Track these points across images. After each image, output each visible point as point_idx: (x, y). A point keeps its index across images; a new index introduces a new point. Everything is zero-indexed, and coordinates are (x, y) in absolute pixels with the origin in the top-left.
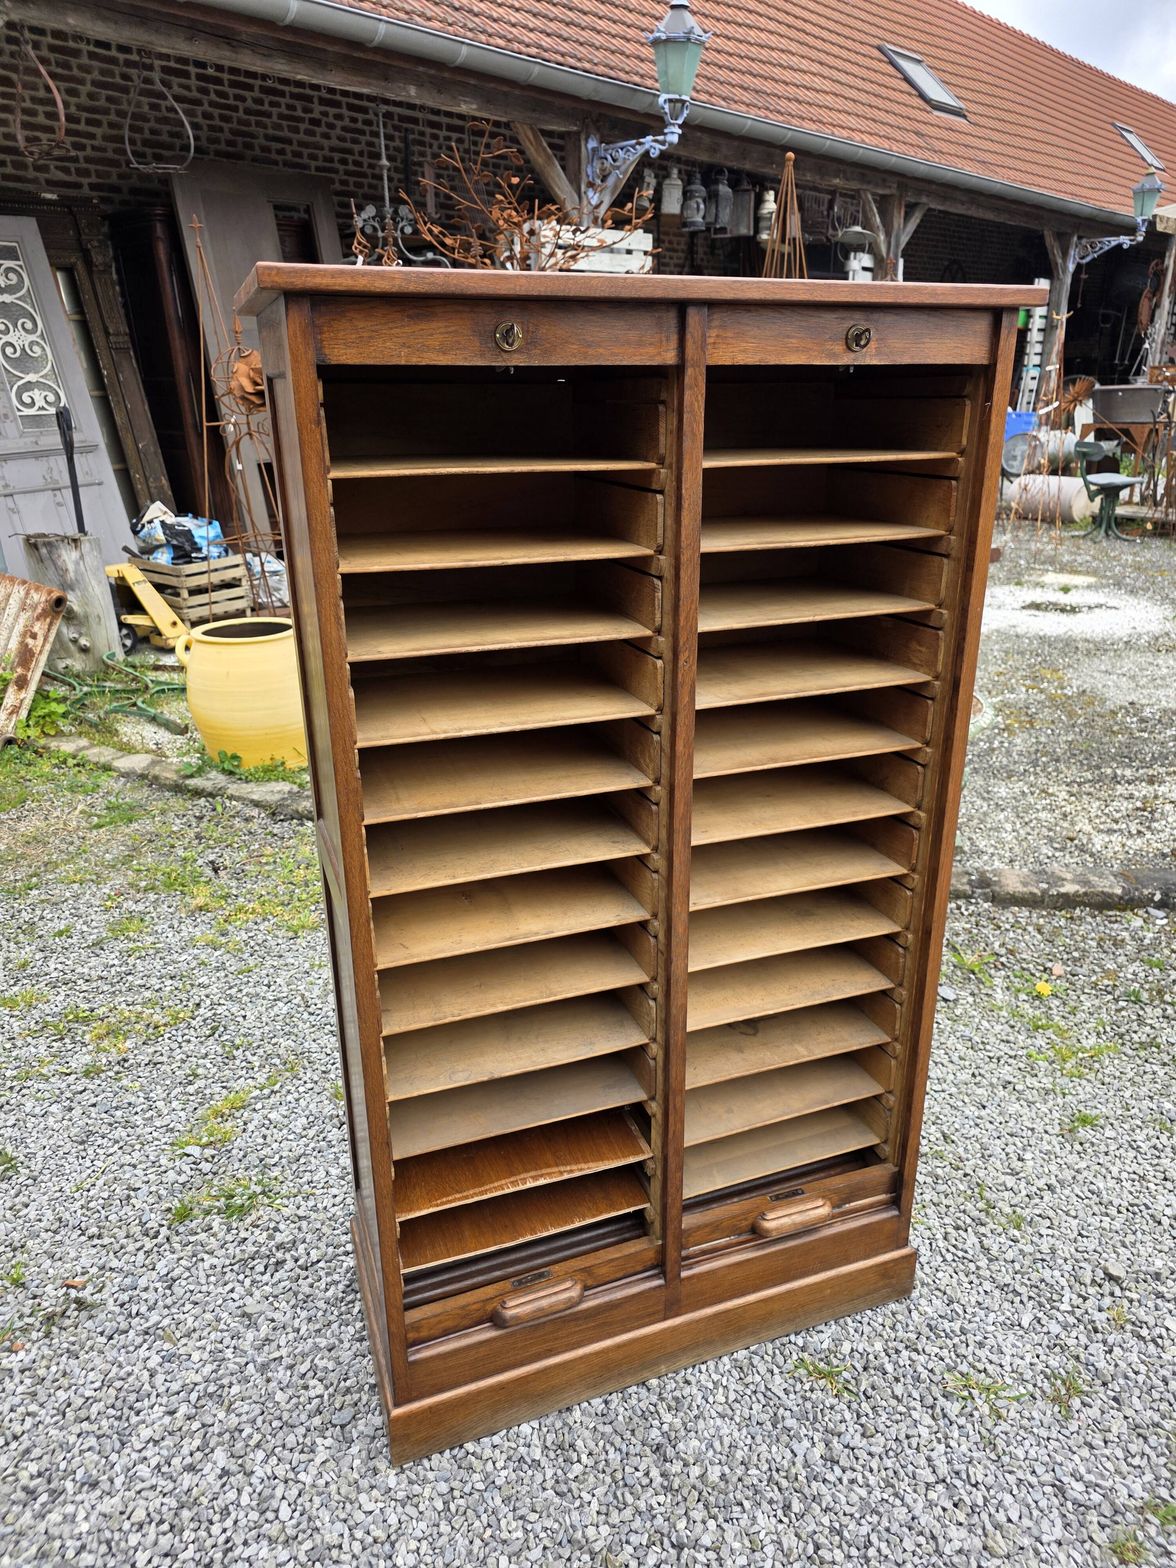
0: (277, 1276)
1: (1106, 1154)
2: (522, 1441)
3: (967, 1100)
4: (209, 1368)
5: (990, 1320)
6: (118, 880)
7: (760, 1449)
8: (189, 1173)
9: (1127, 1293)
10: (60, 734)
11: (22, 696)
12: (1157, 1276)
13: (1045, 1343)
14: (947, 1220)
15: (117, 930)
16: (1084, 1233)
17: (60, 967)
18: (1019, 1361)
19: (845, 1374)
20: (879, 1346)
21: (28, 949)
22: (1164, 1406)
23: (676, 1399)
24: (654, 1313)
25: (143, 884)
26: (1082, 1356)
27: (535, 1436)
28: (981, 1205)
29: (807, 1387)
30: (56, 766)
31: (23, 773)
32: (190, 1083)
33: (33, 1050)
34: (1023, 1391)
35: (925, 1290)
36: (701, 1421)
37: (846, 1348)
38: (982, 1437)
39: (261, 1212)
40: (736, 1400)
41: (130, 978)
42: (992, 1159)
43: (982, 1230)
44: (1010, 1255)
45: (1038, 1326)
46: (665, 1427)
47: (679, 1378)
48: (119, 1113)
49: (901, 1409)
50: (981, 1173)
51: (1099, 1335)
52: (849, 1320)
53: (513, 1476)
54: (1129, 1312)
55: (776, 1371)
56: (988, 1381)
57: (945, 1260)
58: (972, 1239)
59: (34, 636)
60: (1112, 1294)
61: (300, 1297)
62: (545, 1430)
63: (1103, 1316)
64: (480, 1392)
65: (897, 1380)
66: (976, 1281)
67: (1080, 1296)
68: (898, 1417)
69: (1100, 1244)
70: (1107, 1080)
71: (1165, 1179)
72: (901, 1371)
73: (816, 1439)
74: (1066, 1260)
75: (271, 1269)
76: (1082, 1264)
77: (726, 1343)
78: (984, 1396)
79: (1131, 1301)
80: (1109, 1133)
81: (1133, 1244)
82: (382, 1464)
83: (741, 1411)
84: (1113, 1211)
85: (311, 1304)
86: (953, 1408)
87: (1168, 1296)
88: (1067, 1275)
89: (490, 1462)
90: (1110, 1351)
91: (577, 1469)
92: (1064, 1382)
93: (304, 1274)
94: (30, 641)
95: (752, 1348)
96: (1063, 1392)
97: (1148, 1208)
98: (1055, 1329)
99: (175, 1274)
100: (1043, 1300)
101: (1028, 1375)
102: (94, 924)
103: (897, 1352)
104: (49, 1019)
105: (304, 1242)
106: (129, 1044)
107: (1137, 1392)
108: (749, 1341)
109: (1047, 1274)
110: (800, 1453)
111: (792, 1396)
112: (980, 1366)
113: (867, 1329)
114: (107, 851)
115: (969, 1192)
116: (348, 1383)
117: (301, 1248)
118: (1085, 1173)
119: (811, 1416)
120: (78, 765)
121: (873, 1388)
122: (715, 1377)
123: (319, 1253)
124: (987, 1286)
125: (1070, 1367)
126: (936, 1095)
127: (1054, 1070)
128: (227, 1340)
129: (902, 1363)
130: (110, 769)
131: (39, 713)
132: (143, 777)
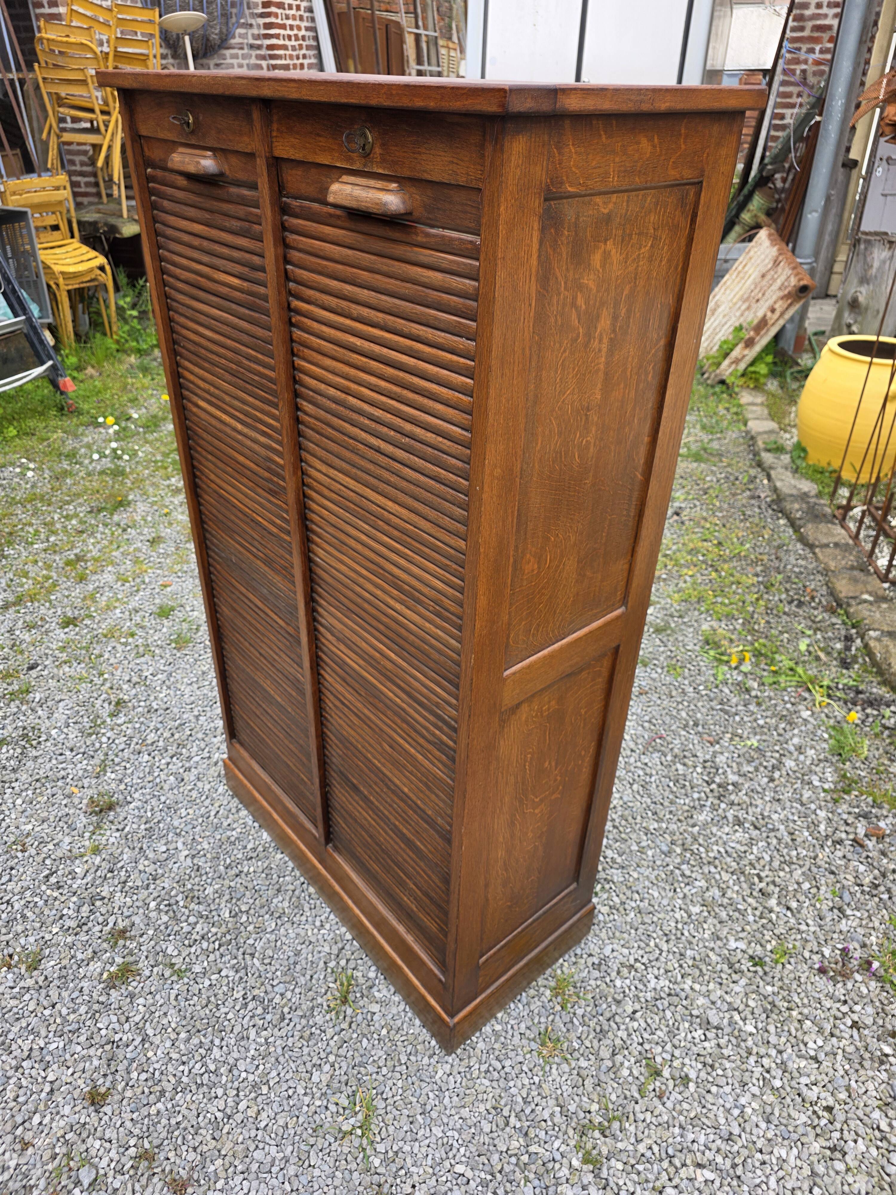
2: (256, 835)
11: (746, 352)
24: (314, 851)
27: (261, 841)
30: (727, 408)
37: (375, 1008)
59: (774, 312)
62: (266, 845)
94: (769, 314)
95: (355, 942)
130: (745, 424)
131: (752, 369)
132: (752, 438)
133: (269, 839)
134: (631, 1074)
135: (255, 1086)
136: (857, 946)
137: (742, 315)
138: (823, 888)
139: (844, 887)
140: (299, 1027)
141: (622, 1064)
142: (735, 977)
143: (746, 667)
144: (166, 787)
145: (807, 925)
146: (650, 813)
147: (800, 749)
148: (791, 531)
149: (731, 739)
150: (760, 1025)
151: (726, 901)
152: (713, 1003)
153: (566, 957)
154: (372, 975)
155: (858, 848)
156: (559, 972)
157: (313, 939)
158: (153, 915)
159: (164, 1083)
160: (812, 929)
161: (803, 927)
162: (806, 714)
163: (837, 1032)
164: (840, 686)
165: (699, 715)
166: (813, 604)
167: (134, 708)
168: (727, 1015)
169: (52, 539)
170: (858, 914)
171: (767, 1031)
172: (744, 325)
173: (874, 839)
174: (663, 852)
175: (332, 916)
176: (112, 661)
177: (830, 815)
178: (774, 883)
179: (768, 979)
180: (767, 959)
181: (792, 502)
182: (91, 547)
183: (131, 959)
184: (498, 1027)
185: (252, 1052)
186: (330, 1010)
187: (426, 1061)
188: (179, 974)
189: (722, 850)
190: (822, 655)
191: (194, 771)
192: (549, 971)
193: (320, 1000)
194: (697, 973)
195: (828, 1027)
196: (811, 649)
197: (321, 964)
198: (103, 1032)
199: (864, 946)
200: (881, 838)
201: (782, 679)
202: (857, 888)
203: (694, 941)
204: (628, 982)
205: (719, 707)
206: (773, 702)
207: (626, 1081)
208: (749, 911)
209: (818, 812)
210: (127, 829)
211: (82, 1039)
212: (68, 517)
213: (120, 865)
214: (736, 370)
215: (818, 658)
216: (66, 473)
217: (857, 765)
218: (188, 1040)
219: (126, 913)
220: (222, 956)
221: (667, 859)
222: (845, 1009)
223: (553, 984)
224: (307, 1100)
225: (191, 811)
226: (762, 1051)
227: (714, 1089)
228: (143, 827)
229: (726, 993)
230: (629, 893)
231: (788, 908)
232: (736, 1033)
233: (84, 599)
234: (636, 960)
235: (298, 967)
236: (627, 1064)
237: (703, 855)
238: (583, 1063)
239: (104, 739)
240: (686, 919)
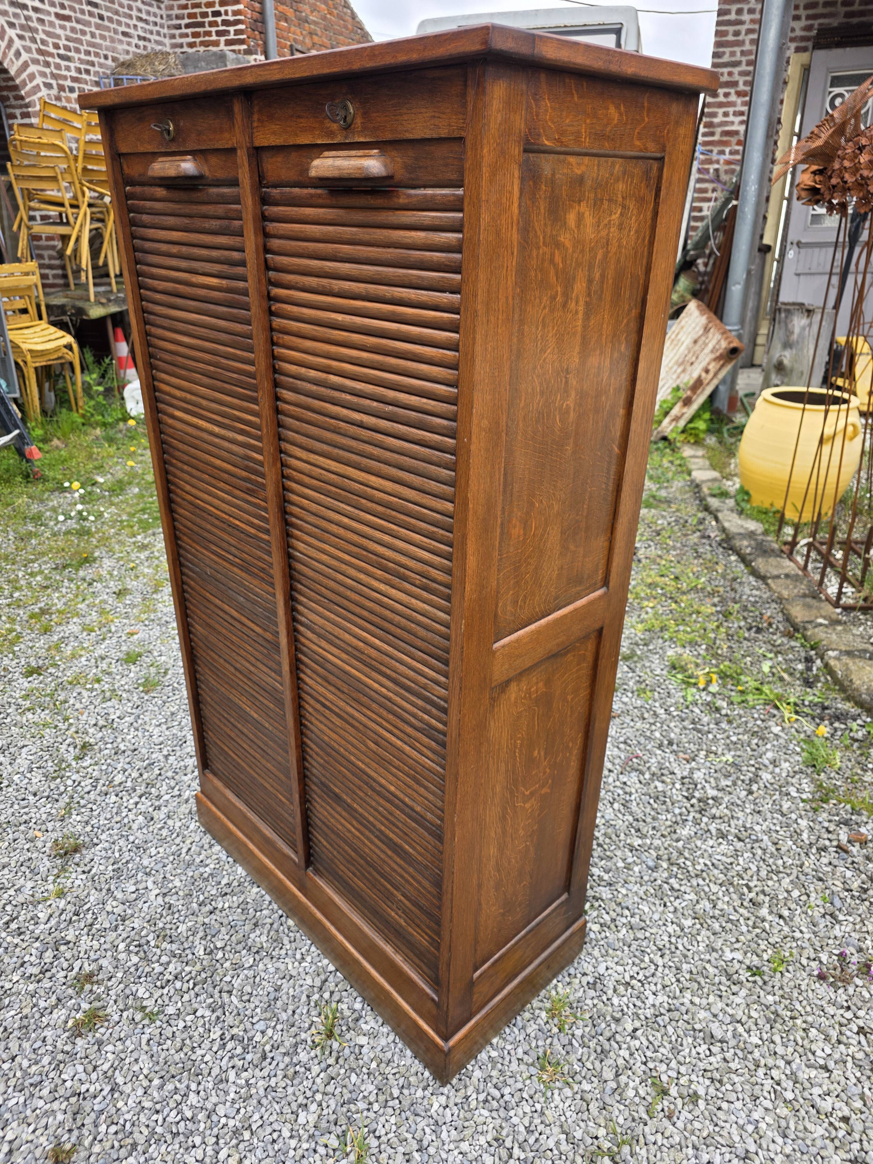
2: (230, 871)
11: (685, 410)
23: (278, 938)
24: (294, 879)
37: (362, 1040)
55: (325, 995)
59: (708, 373)
62: (242, 879)
83: (285, 982)
94: (704, 375)
95: (338, 973)
130: (690, 474)
131: (691, 425)
132: (698, 486)
133: (244, 874)
134: (637, 1094)
135: (236, 1132)
136: (854, 952)
137: (678, 377)
138: (813, 895)
139: (833, 893)
140: (282, 1066)
141: (627, 1085)
142: (735, 988)
143: (714, 688)
144: (135, 826)
145: (801, 932)
146: (633, 831)
147: (774, 763)
148: (742, 566)
149: (707, 756)
150: (765, 1037)
151: (717, 912)
152: (715, 1016)
153: (560, 977)
154: (358, 1006)
155: (843, 854)
156: (554, 993)
157: (294, 973)
158: (122, 956)
159: (136, 1135)
160: (807, 936)
161: (797, 935)
162: (776, 730)
163: (844, 1039)
164: (807, 703)
165: (672, 735)
166: (771, 630)
167: (100, 750)
168: (730, 1028)
169: (16, 595)
170: (851, 919)
171: (773, 1042)
172: (681, 386)
173: (857, 845)
174: (649, 868)
175: (313, 948)
176: (78, 706)
177: (811, 824)
178: (763, 892)
179: (769, 988)
180: (765, 969)
181: (741, 540)
182: (56, 601)
183: (97, 1004)
184: (494, 1054)
185: (232, 1095)
186: (314, 1045)
187: (420, 1093)
188: (151, 1017)
189: (709, 863)
190: (786, 676)
191: (164, 810)
192: (543, 993)
193: (303, 1036)
194: (696, 986)
195: (834, 1034)
196: (774, 670)
197: (304, 998)
198: (68, 1084)
199: (860, 950)
200: (863, 843)
201: (750, 697)
202: (846, 894)
203: (690, 954)
204: (625, 999)
205: (691, 726)
206: (743, 719)
207: (633, 1102)
208: (742, 920)
209: (799, 821)
210: (94, 871)
211: (45, 1092)
212: (32, 574)
213: (86, 907)
214: (676, 427)
215: (781, 679)
216: (30, 535)
217: (832, 775)
218: (161, 1087)
219: (93, 957)
220: (197, 995)
221: (655, 874)
222: (849, 1015)
223: (548, 1005)
224: (293, 1143)
225: (161, 850)
226: (770, 1062)
227: (725, 1106)
228: (110, 868)
229: (727, 1005)
230: (619, 910)
231: (781, 917)
232: (741, 1045)
233: (49, 649)
234: (632, 977)
235: (279, 1003)
236: (631, 1084)
237: (690, 869)
238: (586, 1086)
239: (69, 782)
240: (679, 933)
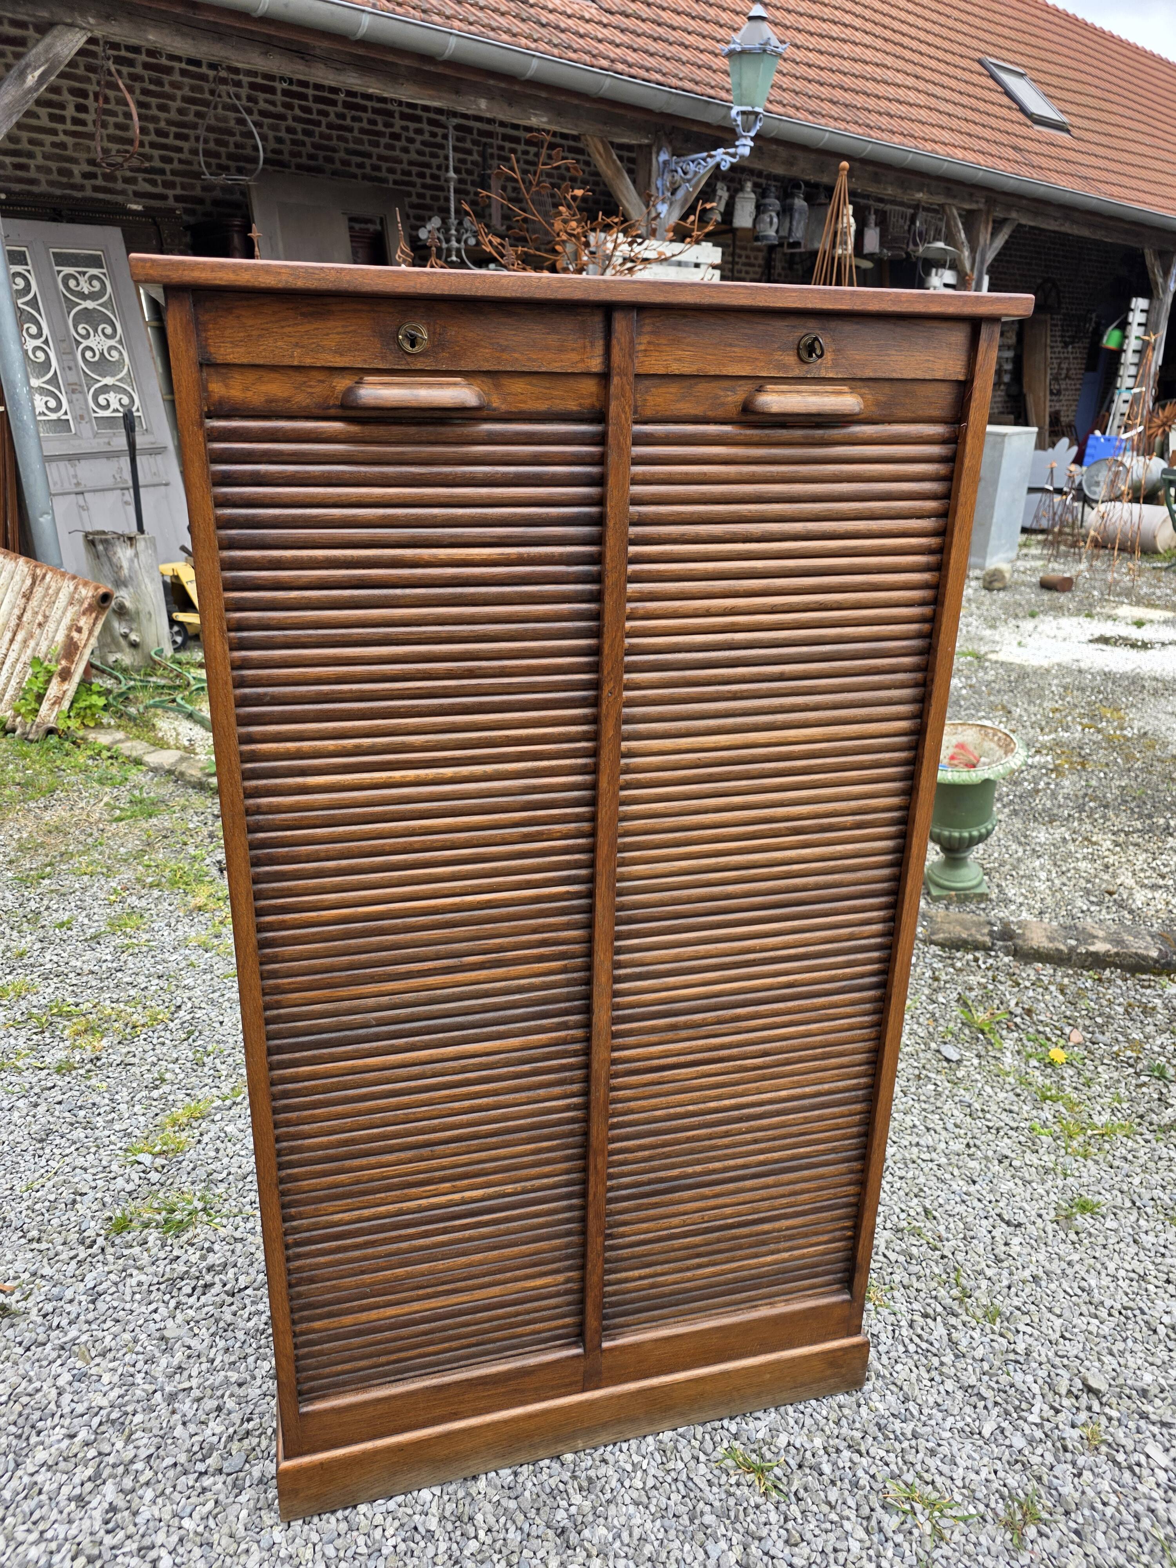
0: (203, 1299)
1: (1104, 1247)
2: (419, 1508)
3: (956, 1172)
4: (117, 1392)
5: (948, 1424)
6: (127, 875)
7: (672, 1545)
8: (137, 1181)
9: (1107, 1410)
10: (99, 726)
11: (66, 686)
12: (1144, 1393)
13: (1006, 1457)
14: (916, 1306)
15: (116, 925)
16: (1067, 1335)
17: (55, 958)
18: (973, 1476)
19: (778, 1471)
20: (818, 1442)
21: (29, 937)
22: (1132, 1547)
23: (590, 1480)
24: (571, 1384)
25: (150, 880)
26: (1045, 1478)
27: (434, 1504)
28: (955, 1292)
29: (733, 1481)
30: (91, 757)
31: (58, 763)
32: (156, 1087)
33: (13, 1041)
34: (973, 1511)
35: (880, 1383)
36: (612, 1506)
38: (919, 1560)
39: (198, 1230)
40: (654, 1487)
41: (119, 975)
42: (975, 1241)
43: (952, 1320)
44: (979, 1353)
45: (1000, 1437)
46: (573, 1510)
47: (597, 1455)
48: (82, 1113)
49: (834, 1517)
50: (960, 1256)
51: (1069, 1456)
52: (790, 1409)
53: (402, 1547)
54: (1106, 1432)
55: (702, 1458)
56: (935, 1495)
57: (906, 1351)
58: (940, 1331)
59: (79, 630)
60: (1089, 1409)
61: (222, 1324)
62: (446, 1498)
63: (1076, 1433)
64: (376, 1452)
65: (833, 1483)
66: (938, 1378)
67: (1052, 1407)
68: (828, 1526)
69: (1084, 1350)
70: (1116, 1163)
71: (1168, 1281)
72: (838, 1473)
73: (734, 1541)
74: (1040, 1364)
75: (199, 1291)
76: (1059, 1371)
77: (651, 1422)
78: (927, 1512)
79: (1110, 1419)
80: (1110, 1224)
81: (1122, 1353)
82: (269, 1518)
83: (659, 1499)
84: (1103, 1313)
85: (230, 1334)
86: (891, 1522)
87: (1153, 1417)
88: (1040, 1381)
89: (380, 1529)
90: (1079, 1475)
91: (473, 1545)
92: (1021, 1506)
93: (229, 1300)
94: (75, 635)
95: (680, 1430)
96: (1019, 1516)
97: (1143, 1312)
98: (1019, 1442)
99: (100, 1289)
100: (1010, 1408)
101: (981, 1493)
102: (96, 917)
103: (838, 1451)
104: (35, 1011)
105: (235, 1266)
106: (105, 1042)
107: (1103, 1526)
108: (678, 1421)
109: (1018, 1377)
110: (714, 1555)
111: (715, 1489)
112: (928, 1477)
113: (809, 1421)
114: (122, 845)
115: (944, 1276)
116: (250, 1426)
117: (231, 1272)
118: (1077, 1267)
119: (732, 1514)
120: (111, 757)
121: (806, 1490)
122: (636, 1458)
123: (249, 1279)
124: (950, 1385)
125: (1029, 1489)
126: (923, 1165)
127: (1058, 1147)
128: (139, 1366)
129: (841, 1465)
130: (141, 763)
131: (80, 704)
132: (172, 772)
137: (25, 647)
172: (42, 656)
175: (624, 1446)
214: (60, 712)
235: (685, 1519)
